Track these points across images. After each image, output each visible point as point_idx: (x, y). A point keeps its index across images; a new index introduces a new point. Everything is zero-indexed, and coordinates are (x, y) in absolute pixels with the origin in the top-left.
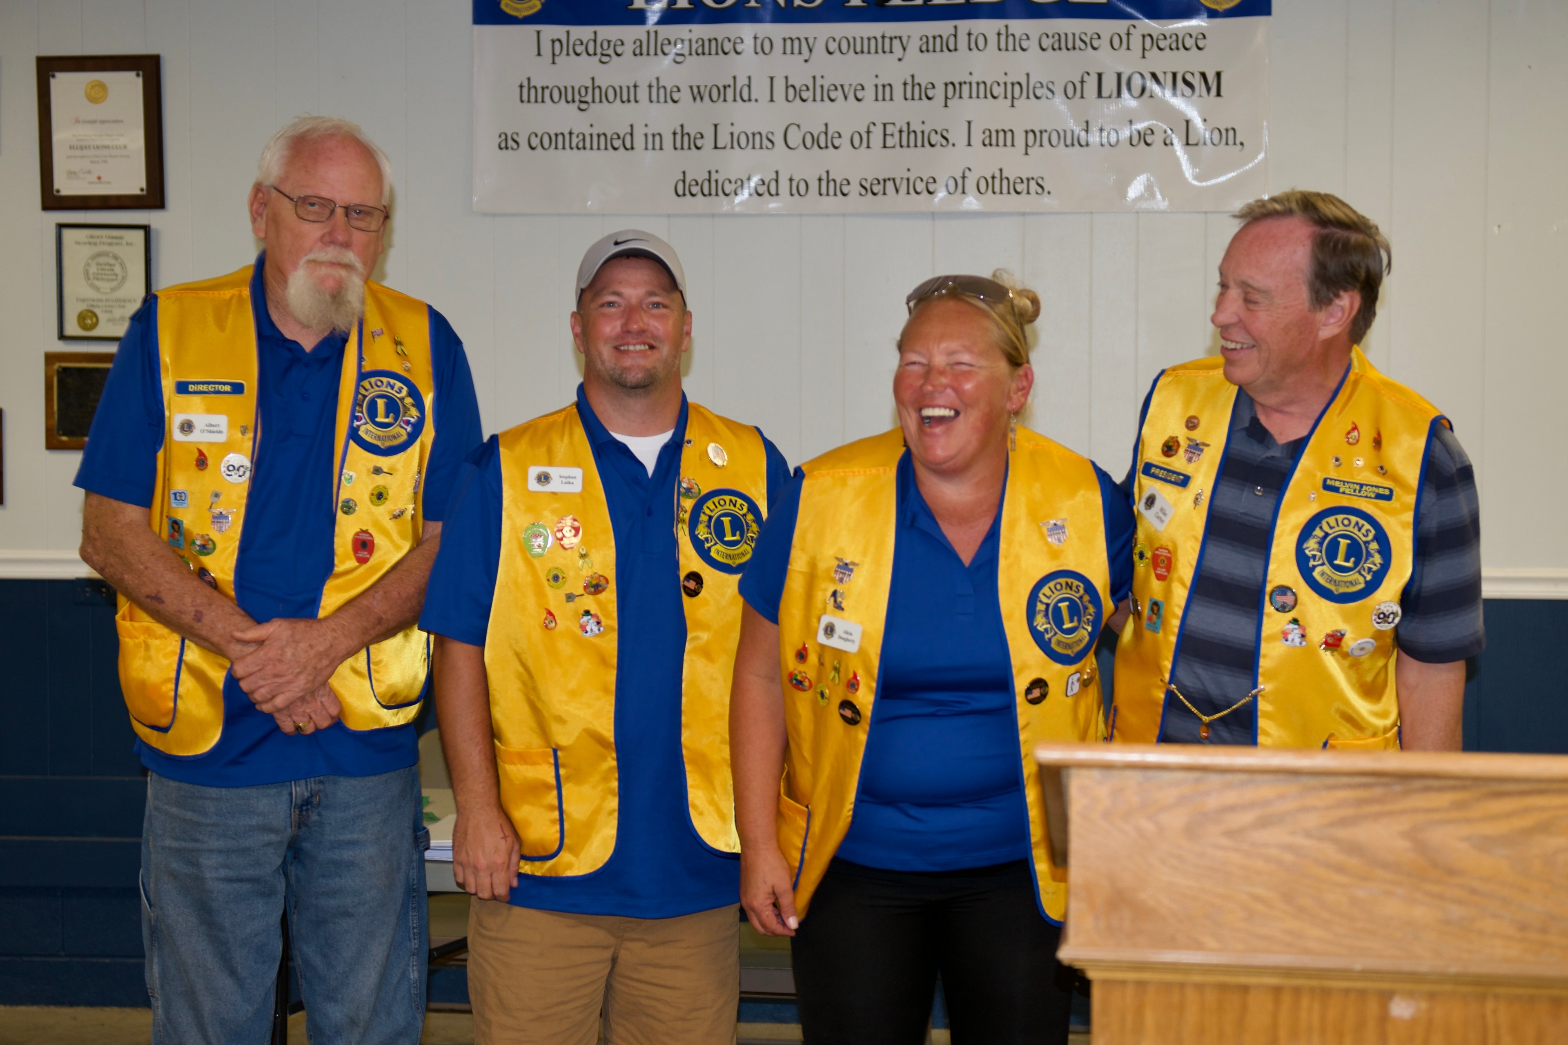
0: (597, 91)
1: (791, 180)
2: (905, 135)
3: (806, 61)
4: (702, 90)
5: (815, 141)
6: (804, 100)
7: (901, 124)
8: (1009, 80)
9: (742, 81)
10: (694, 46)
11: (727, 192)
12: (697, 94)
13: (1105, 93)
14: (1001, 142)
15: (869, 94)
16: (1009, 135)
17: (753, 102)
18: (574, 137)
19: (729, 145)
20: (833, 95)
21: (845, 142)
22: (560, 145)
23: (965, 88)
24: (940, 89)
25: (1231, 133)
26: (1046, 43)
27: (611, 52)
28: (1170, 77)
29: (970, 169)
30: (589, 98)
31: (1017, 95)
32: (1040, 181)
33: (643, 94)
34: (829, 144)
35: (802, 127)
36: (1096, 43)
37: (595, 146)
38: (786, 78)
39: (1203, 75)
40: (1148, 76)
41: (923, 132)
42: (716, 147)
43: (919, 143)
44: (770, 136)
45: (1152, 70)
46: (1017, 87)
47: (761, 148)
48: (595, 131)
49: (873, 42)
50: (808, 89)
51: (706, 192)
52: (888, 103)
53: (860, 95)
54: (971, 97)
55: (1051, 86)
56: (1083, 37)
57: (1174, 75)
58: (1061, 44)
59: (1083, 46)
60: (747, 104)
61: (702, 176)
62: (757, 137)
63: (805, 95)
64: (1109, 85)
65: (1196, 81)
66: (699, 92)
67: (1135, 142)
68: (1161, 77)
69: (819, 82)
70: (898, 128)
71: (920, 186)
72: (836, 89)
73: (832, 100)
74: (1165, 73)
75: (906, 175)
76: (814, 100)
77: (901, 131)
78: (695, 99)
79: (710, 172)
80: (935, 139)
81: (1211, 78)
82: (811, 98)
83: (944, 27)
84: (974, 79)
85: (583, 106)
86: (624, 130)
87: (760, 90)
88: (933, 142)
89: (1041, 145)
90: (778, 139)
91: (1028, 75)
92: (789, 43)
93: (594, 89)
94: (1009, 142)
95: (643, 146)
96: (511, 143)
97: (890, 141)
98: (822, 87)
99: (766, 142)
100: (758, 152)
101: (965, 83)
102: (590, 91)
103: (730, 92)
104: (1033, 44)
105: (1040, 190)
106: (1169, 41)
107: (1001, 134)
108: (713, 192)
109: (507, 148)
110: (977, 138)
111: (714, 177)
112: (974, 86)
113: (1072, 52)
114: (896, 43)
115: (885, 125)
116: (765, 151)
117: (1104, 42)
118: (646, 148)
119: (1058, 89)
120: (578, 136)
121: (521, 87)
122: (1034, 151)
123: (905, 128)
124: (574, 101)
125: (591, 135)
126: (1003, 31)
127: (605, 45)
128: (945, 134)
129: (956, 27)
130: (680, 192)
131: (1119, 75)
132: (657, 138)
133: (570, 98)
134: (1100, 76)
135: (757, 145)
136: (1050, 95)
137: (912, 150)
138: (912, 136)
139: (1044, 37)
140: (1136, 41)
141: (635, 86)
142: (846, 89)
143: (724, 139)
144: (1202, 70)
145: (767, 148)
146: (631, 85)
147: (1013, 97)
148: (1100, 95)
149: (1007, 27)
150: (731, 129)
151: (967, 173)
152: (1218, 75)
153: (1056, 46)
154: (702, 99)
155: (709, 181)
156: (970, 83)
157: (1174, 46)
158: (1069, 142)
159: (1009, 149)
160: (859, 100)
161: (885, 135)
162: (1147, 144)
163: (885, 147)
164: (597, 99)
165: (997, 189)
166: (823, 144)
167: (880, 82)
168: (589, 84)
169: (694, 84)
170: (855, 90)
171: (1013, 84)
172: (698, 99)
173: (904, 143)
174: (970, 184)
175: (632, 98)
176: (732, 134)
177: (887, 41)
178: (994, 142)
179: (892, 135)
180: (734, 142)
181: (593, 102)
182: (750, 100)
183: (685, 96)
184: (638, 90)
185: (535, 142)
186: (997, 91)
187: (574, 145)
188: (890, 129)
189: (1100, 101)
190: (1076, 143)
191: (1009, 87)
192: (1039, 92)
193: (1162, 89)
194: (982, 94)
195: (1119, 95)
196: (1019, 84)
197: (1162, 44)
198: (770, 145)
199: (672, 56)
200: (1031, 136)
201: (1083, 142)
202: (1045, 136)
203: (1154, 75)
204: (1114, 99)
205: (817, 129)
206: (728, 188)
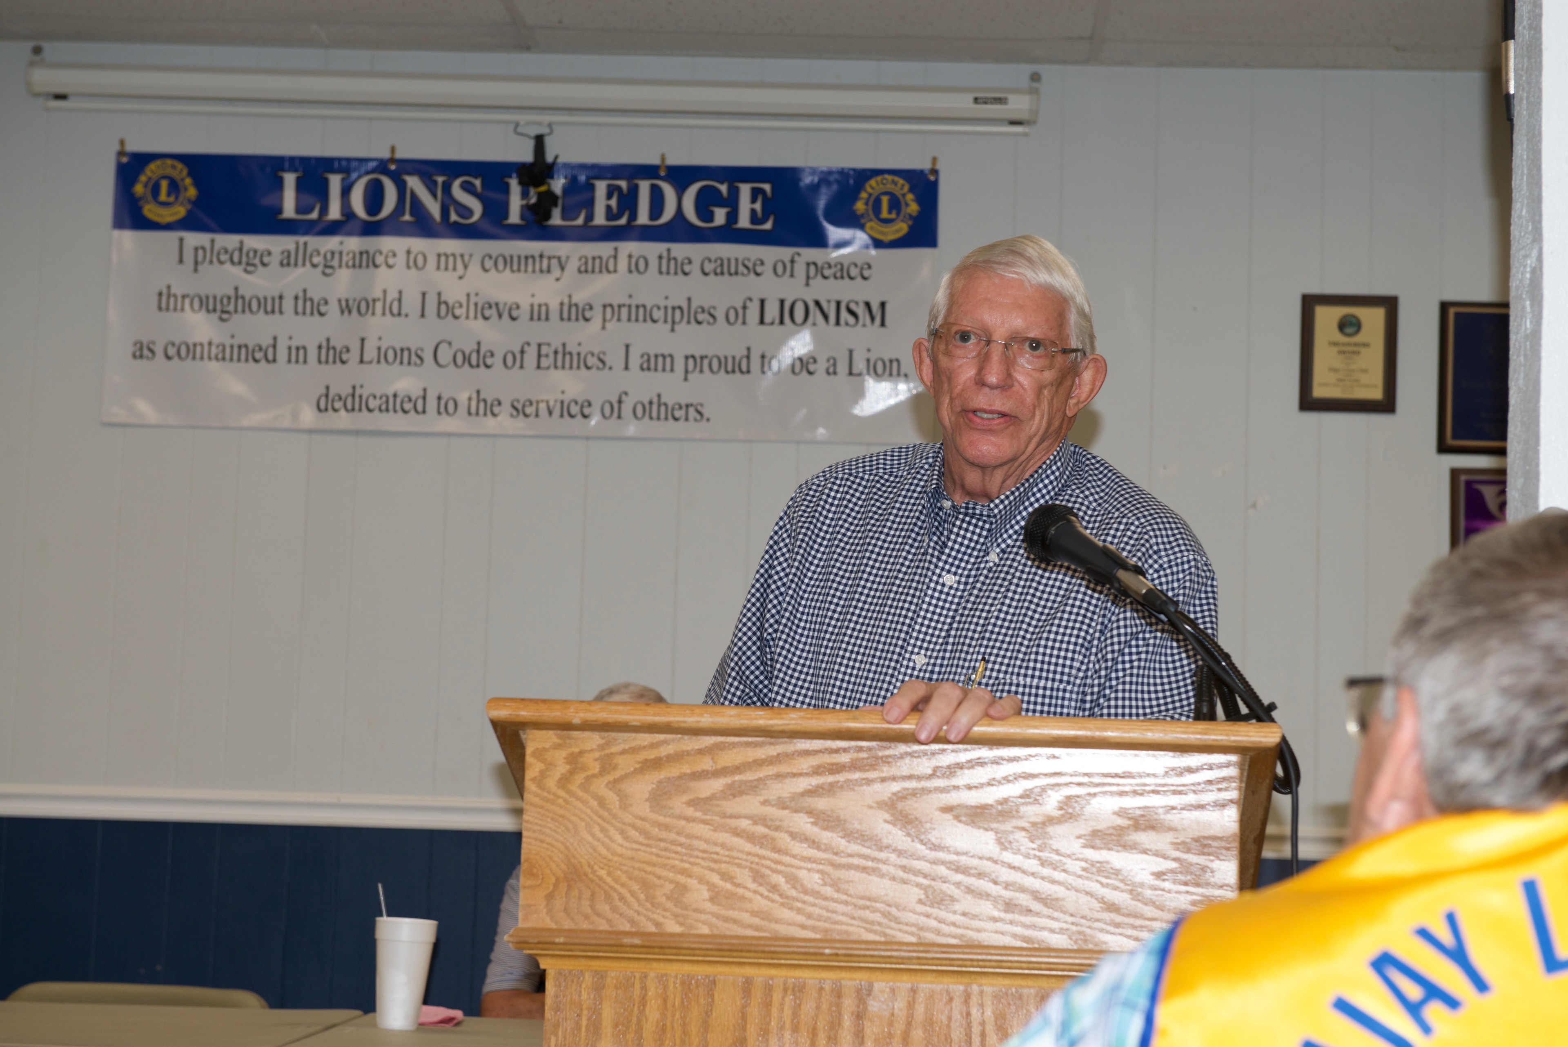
0: (240, 302)
1: (439, 398)
2: (560, 356)
3: (461, 278)
4: (351, 303)
5: (467, 359)
6: (456, 317)
7: (557, 344)
8: (670, 303)
9: (392, 295)
10: (345, 259)
11: (371, 407)
12: (346, 308)
13: (767, 319)
14: (660, 367)
15: (524, 312)
16: (668, 360)
17: (402, 318)
18: (213, 347)
19: (376, 360)
20: (487, 313)
21: (498, 361)
22: (198, 355)
23: (624, 311)
24: (598, 310)
25: (895, 364)
26: (708, 267)
27: (257, 261)
28: (833, 306)
29: (626, 394)
30: (231, 308)
31: (677, 319)
32: (699, 408)
33: (288, 305)
34: (481, 363)
35: (453, 344)
36: (759, 269)
37: (235, 357)
38: (439, 294)
39: (868, 304)
40: (812, 305)
41: (579, 354)
42: (362, 361)
43: (575, 364)
44: (419, 352)
45: (817, 297)
46: (678, 312)
47: (409, 363)
48: (236, 342)
49: (530, 260)
50: (461, 306)
51: (349, 407)
52: (543, 323)
53: (515, 314)
54: (630, 320)
55: (712, 311)
56: (746, 262)
57: (838, 304)
58: (722, 269)
59: (745, 271)
60: (397, 318)
61: (346, 391)
62: (406, 353)
63: (458, 312)
64: (772, 312)
65: (860, 310)
66: (347, 305)
67: (797, 369)
68: (824, 305)
69: (473, 300)
70: (553, 349)
71: (575, 409)
72: (490, 307)
73: (486, 318)
74: (829, 301)
75: (560, 397)
76: (467, 317)
77: (556, 352)
78: (342, 312)
79: (354, 388)
80: (591, 361)
81: (875, 307)
82: (464, 315)
83: (604, 249)
84: (634, 302)
85: (225, 316)
86: (266, 341)
87: (411, 304)
88: (589, 364)
89: (701, 371)
90: (428, 356)
92: (443, 259)
93: (237, 298)
94: (668, 367)
95: (286, 358)
96: (146, 352)
97: (544, 362)
98: (476, 304)
99: (414, 358)
100: (405, 367)
101: (624, 305)
102: (233, 301)
103: (379, 306)
104: (695, 268)
105: (698, 417)
106: (833, 271)
107: (660, 360)
108: (357, 407)
109: (141, 356)
110: (635, 361)
111: (358, 391)
112: (633, 310)
113: (734, 278)
114: (555, 262)
115: (539, 345)
116: (413, 367)
117: (767, 269)
118: (289, 361)
119: (720, 315)
120: (218, 346)
121: (160, 294)
122: (693, 377)
123: (560, 349)
124: (215, 310)
125: (232, 347)
126: (665, 254)
127: (251, 254)
128: (602, 356)
129: (616, 249)
130: (322, 406)
131: (782, 302)
132: (301, 352)
133: (211, 307)
134: (762, 302)
135: (406, 361)
136: (711, 320)
137: (567, 371)
138: (568, 357)
139: (706, 262)
140: (800, 269)
141: (281, 297)
142: (501, 307)
143: (370, 353)
144: (867, 299)
145: (415, 364)
146: (276, 295)
147: (673, 322)
148: (762, 322)
149: (669, 250)
150: (379, 343)
151: (624, 398)
152: (883, 305)
153: (719, 271)
154: (350, 312)
155: (353, 395)
156: (630, 306)
157: (838, 275)
158: (730, 368)
159: (668, 375)
160: (513, 319)
161: (539, 356)
162: (810, 373)
163: (539, 367)
164: (240, 308)
165: (654, 414)
166: (474, 362)
167: (536, 302)
168: (232, 293)
169: (343, 297)
170: (511, 309)
171: (674, 308)
172: (346, 313)
173: (559, 363)
174: (627, 409)
175: (277, 309)
176: (379, 349)
177: (545, 260)
178: (652, 366)
179: (547, 356)
180: (382, 356)
181: (236, 311)
182: (399, 314)
183: (333, 309)
184: (284, 302)
185: (172, 351)
186: (658, 314)
187: (213, 355)
188: (545, 349)
189: (763, 327)
190: (737, 369)
191: (670, 311)
192: (700, 317)
193: (826, 317)
194: (641, 317)
195: (782, 322)
196: (680, 308)
197: (827, 272)
198: (418, 362)
199: (321, 268)
200: (691, 361)
201: (744, 368)
202: (706, 362)
203: (817, 303)
204: (777, 328)
205: (469, 347)
206: (373, 404)
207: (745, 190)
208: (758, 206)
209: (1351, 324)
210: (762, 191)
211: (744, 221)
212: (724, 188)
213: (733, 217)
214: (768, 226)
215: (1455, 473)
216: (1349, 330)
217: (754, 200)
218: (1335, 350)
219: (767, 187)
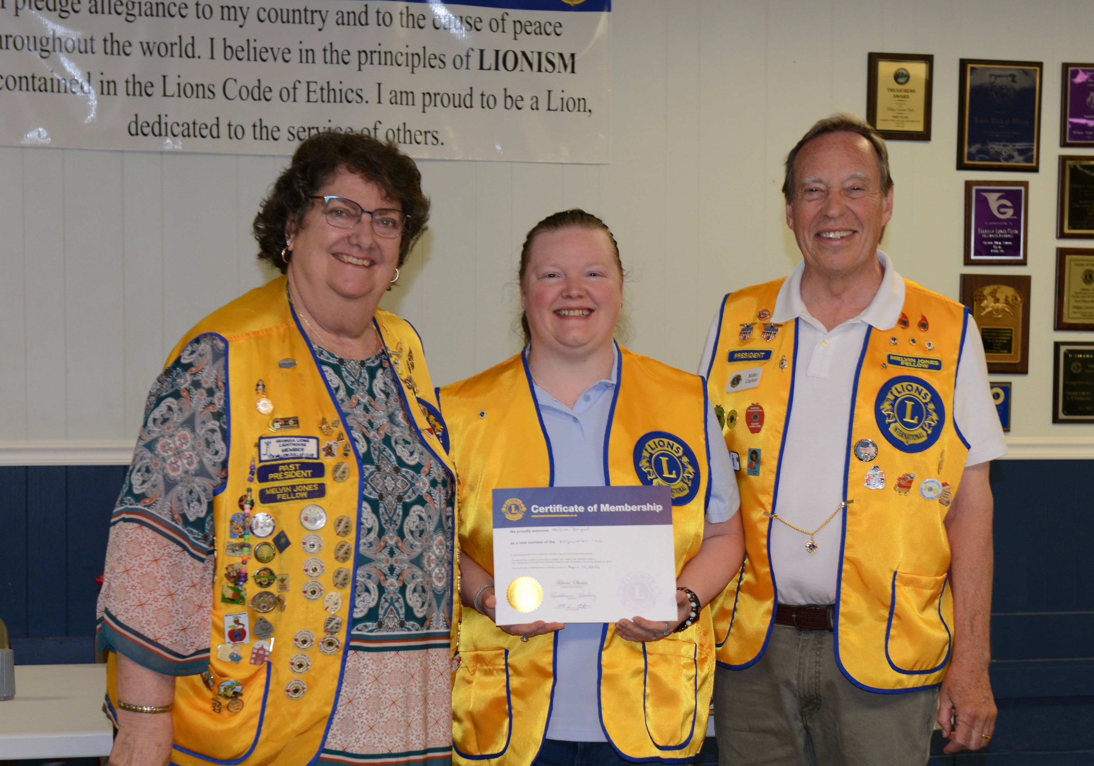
0: (57, 43)
1: (230, 125)
2: (325, 92)
3: (241, 26)
4: (151, 45)
5: (250, 93)
6: (240, 59)
7: (322, 82)
8: (410, 51)
9: (186, 40)
10: (144, 8)
11: (176, 133)
12: (147, 49)
13: (486, 66)
14: (404, 102)
15: (295, 56)
16: (410, 95)
17: (196, 59)
18: (36, 80)
19: (176, 94)
20: (264, 56)
21: (275, 95)
22: (24, 87)
23: (376, 56)
24: (354, 55)
25: (582, 102)
26: (439, 23)
27: (69, 8)
28: (536, 56)
29: (380, 122)
30: (50, 48)
31: (416, 63)
32: (435, 134)
33: (98, 46)
34: (262, 97)
35: (238, 81)
36: (479, 26)
37: (56, 89)
38: (225, 39)
39: (561, 55)
40: (519, 56)
41: (341, 90)
42: (165, 95)
43: (338, 99)
44: (211, 88)
45: (523, 49)
46: (416, 58)
47: (204, 97)
48: (56, 76)
49: (297, 14)
50: (243, 50)
51: (157, 132)
52: (310, 65)
53: (287, 57)
54: (380, 64)
55: (442, 58)
56: (469, 20)
57: (540, 55)
58: (452, 24)
59: (468, 27)
60: (192, 59)
61: (153, 119)
62: (201, 88)
63: (241, 55)
64: (489, 60)
65: (556, 60)
66: (149, 47)
67: (509, 105)
68: (529, 55)
69: (252, 45)
70: (320, 87)
72: (267, 51)
73: (264, 61)
74: (532, 52)
75: (328, 125)
76: (249, 59)
77: (322, 89)
78: (145, 53)
79: (160, 116)
80: (351, 96)
81: (568, 58)
82: (246, 58)
83: (356, 5)
84: (383, 49)
85: (45, 54)
86: (82, 77)
87: (202, 48)
88: (350, 99)
89: (435, 105)
90: (218, 90)
91: (424, 48)
92: (226, 10)
93: (54, 40)
94: (410, 102)
95: (100, 91)
97: (313, 97)
98: (255, 48)
99: (207, 92)
100: (201, 100)
101: (375, 52)
102: (51, 42)
103: (176, 49)
104: (428, 23)
105: (435, 142)
106: (533, 27)
107: (404, 95)
108: (163, 132)
110: (386, 97)
111: (164, 120)
112: (383, 55)
113: (460, 31)
114: (317, 15)
115: (308, 83)
116: (207, 100)
117: (484, 26)
118: (103, 93)
119: (449, 61)
120: (40, 80)
122: (430, 110)
123: (325, 86)
124: (35, 49)
125: (52, 80)
126: (405, 11)
127: (64, 3)
128: (359, 92)
129: (366, 6)
130: (133, 132)
132: (112, 86)
133: (32, 47)
134: (482, 51)
135: (201, 94)
136: (442, 65)
137: (332, 105)
138: (332, 93)
140: (509, 26)
141: (92, 40)
142: (275, 51)
143: (172, 88)
144: (560, 52)
145: (209, 98)
146: (88, 38)
147: (413, 66)
148: (481, 68)
149: (407, 8)
150: (178, 80)
151: (378, 126)
152: (573, 56)
154: (151, 53)
155: (160, 123)
156: (380, 52)
157: (538, 31)
158: (457, 104)
159: (410, 107)
160: (286, 61)
161: (309, 91)
162: (519, 108)
163: (309, 101)
164: (57, 48)
165: (401, 139)
166: (256, 96)
167: (304, 47)
168: (49, 36)
169: (144, 41)
170: (283, 53)
171: (413, 55)
172: (148, 53)
173: (325, 98)
174: (381, 134)
175: (89, 49)
176: (179, 84)
177: (309, 14)
178: (399, 100)
179: (315, 92)
180: (181, 91)
181: (54, 51)
182: (193, 57)
183: (136, 50)
184: (95, 43)
186: (401, 59)
187: (36, 87)
188: (312, 87)
189: (482, 72)
190: (462, 104)
191: (410, 57)
192: (433, 62)
193: (530, 65)
194: (389, 62)
195: (497, 68)
196: (417, 54)
197: (529, 29)
198: (211, 95)
199: (124, 15)
200: (427, 97)
201: (469, 104)
202: (438, 98)
203: (524, 54)
204: (493, 72)
205: (252, 84)
206: (177, 130)
209: (902, 76)
215: (969, 185)
216: (901, 80)
218: (893, 94)
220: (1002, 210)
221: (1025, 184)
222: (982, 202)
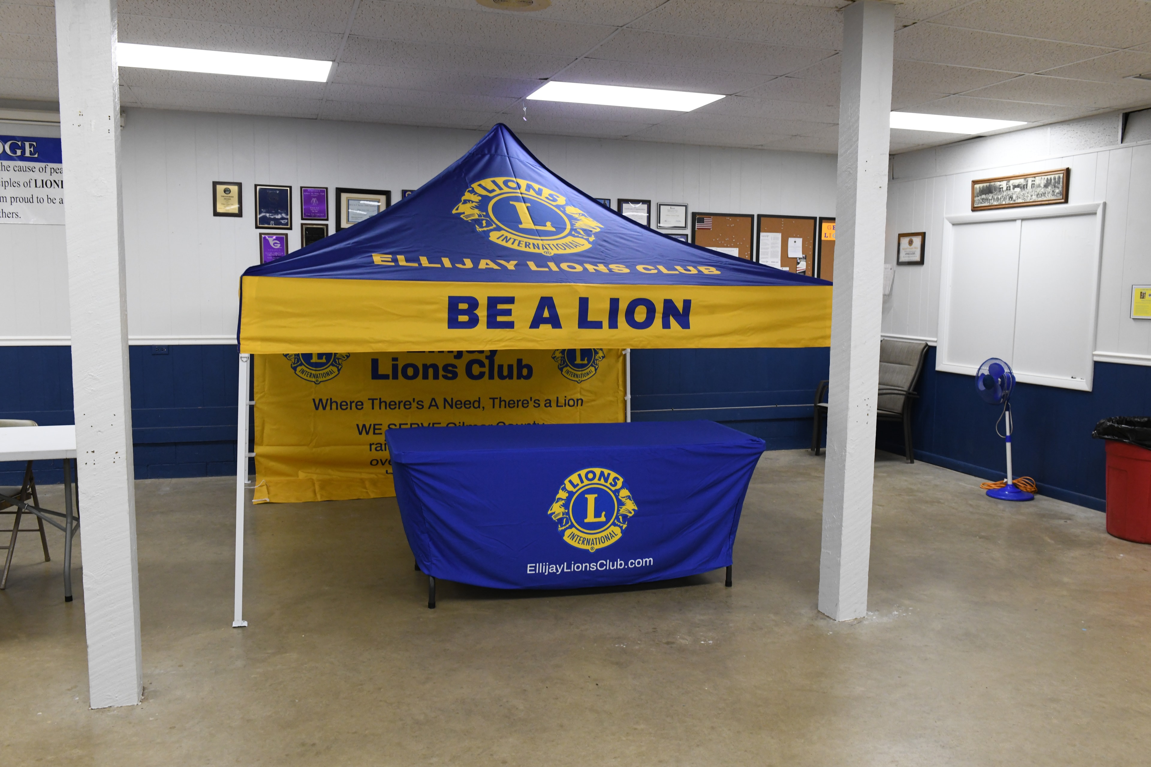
16: (5, 198)
26: (16, 169)
28: (60, 182)
31: (6, 185)
32: (17, 214)
36: (34, 170)
40: (53, 182)
46: (6, 183)
55: (18, 183)
56: (29, 168)
58: (21, 169)
59: (29, 170)
64: (39, 183)
67: (49, 202)
68: (57, 182)
89: (16, 202)
91: (10, 179)
94: (4, 201)
104: (11, 169)
105: (17, 217)
106: (60, 170)
113: (25, 172)
117: (37, 170)
119: (22, 185)
122: (14, 204)
131: (42, 181)
134: (36, 180)
136: (19, 186)
139: (15, 167)
140: (48, 170)
148: (36, 187)
153: (20, 170)
158: (26, 201)
159: (5, 203)
162: (54, 203)
189: (36, 188)
190: (29, 202)
192: (15, 185)
193: (58, 186)
195: (43, 187)
197: (58, 171)
200: (13, 199)
201: (31, 201)
202: (18, 199)
203: (55, 181)
204: (41, 189)
207: (27, 144)
208: (32, 149)
209: (228, 191)
210: (33, 145)
211: (27, 154)
212: (20, 143)
213: (24, 152)
214: (36, 156)
215: (261, 234)
216: (227, 192)
217: (30, 148)
218: (223, 198)
219: (35, 143)
220: (275, 245)
221: (286, 235)
222: (266, 241)
